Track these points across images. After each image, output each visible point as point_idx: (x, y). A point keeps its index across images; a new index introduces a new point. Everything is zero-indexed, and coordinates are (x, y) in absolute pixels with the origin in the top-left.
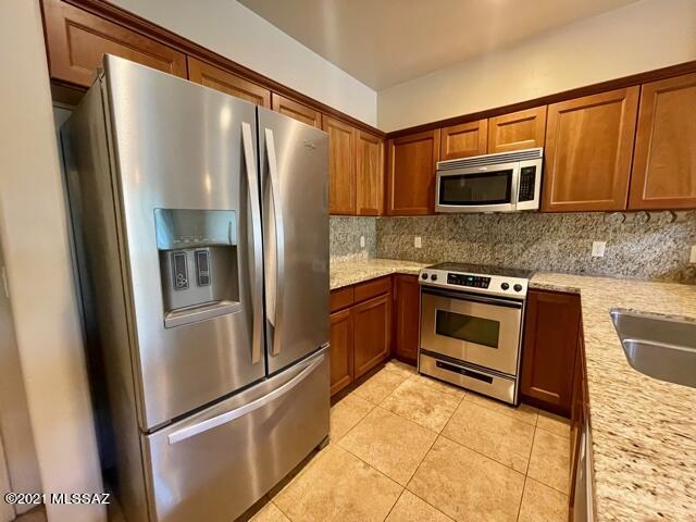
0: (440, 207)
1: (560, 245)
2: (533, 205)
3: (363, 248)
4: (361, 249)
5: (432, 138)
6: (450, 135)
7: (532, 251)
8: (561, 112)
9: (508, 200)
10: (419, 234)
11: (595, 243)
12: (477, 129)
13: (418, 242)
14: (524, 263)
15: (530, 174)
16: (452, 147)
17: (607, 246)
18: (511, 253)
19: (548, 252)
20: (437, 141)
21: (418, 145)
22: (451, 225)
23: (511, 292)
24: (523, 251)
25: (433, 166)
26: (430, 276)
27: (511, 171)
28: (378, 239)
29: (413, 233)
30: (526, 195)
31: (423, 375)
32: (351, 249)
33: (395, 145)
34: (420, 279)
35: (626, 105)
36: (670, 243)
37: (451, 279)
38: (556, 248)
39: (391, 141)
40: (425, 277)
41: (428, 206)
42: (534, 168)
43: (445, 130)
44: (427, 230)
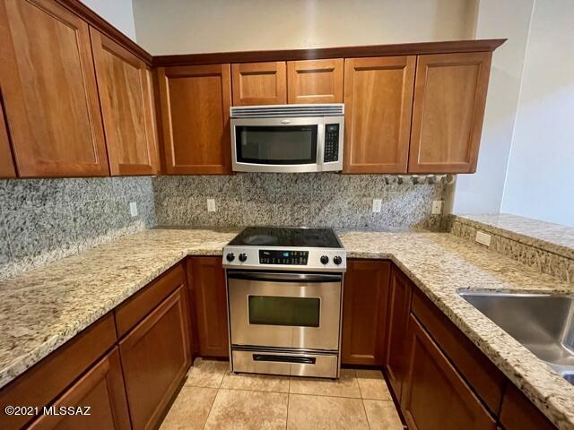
0: (238, 165)
1: (349, 203)
2: (337, 165)
3: (137, 218)
4: (131, 220)
5: (220, 75)
6: (243, 74)
7: (327, 210)
8: (356, 69)
9: (313, 160)
10: (211, 195)
11: (375, 201)
12: (274, 73)
13: (212, 205)
14: (321, 221)
15: (334, 132)
16: (246, 91)
17: (383, 203)
18: (309, 212)
19: (340, 210)
20: (226, 79)
21: (202, 81)
22: (248, 184)
23: (331, 266)
24: (320, 210)
25: (224, 112)
26: (237, 256)
27: (315, 127)
28: (158, 203)
29: (203, 194)
30: (331, 155)
31: (237, 373)
32: (113, 222)
33: (168, 77)
34: (225, 262)
35: (407, 73)
36: (421, 199)
37: (264, 257)
38: (347, 207)
39: (161, 70)
40: (231, 258)
41: (223, 163)
42: (338, 125)
43: (236, 66)
44: (221, 191)
